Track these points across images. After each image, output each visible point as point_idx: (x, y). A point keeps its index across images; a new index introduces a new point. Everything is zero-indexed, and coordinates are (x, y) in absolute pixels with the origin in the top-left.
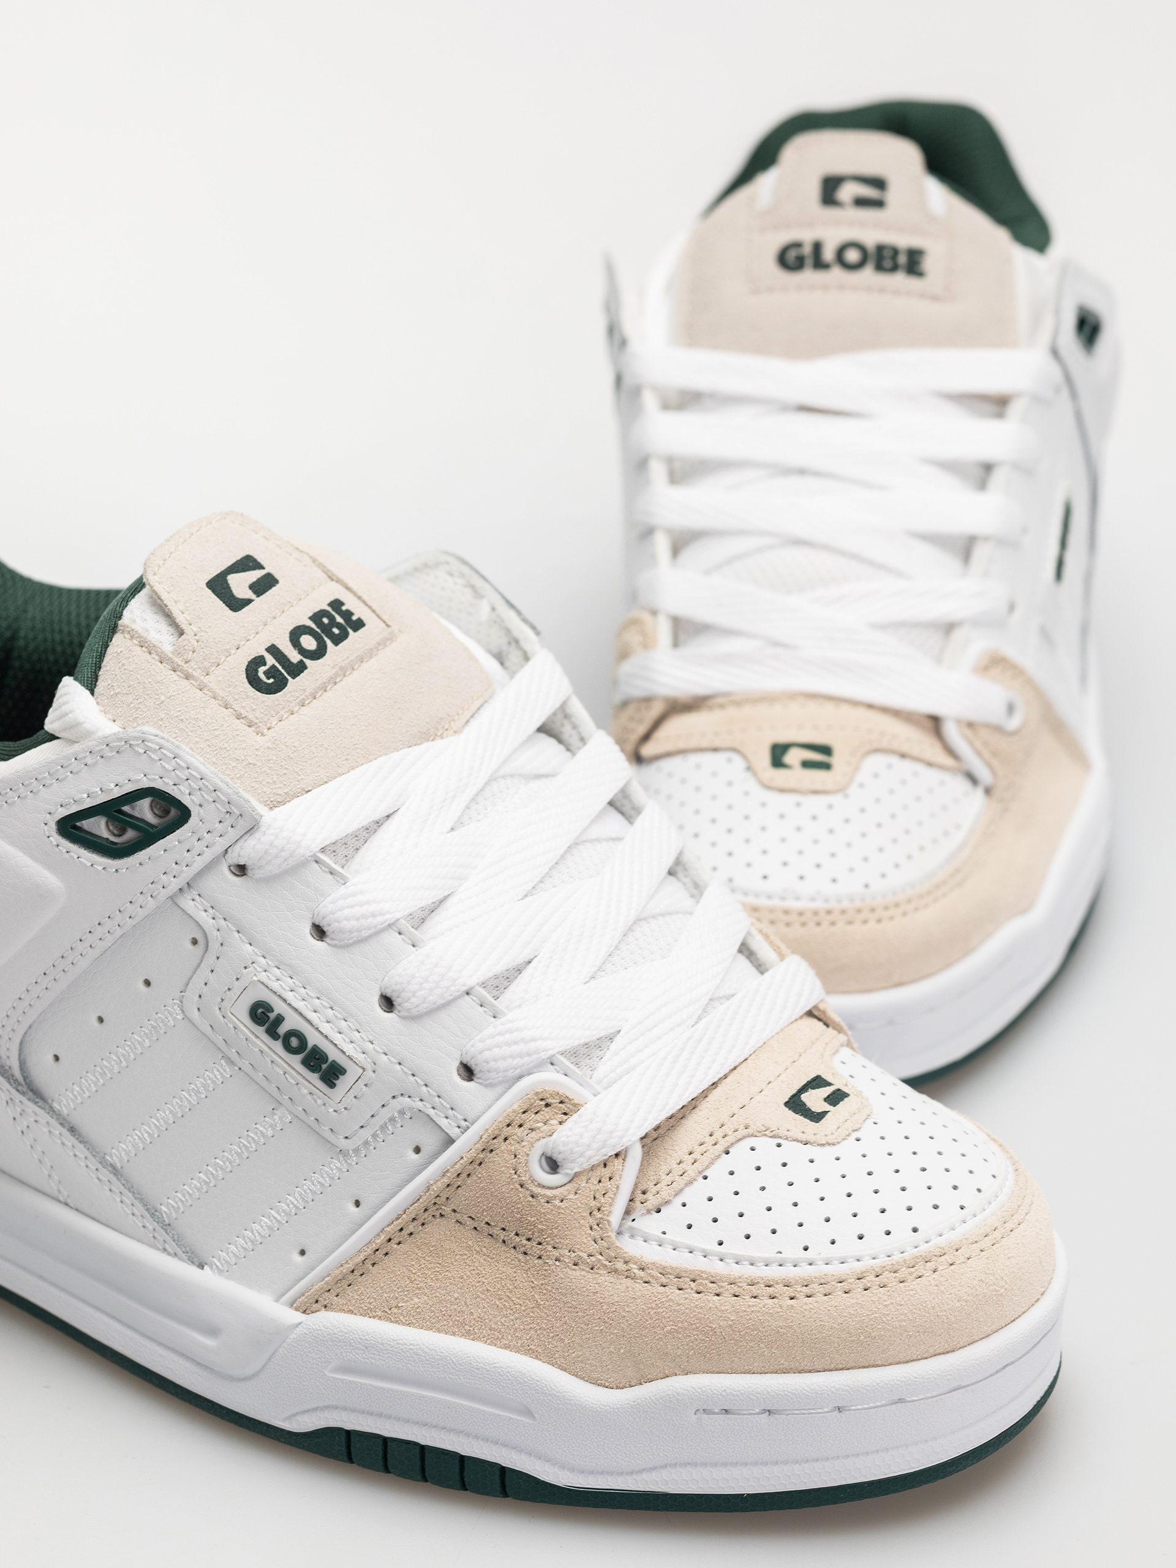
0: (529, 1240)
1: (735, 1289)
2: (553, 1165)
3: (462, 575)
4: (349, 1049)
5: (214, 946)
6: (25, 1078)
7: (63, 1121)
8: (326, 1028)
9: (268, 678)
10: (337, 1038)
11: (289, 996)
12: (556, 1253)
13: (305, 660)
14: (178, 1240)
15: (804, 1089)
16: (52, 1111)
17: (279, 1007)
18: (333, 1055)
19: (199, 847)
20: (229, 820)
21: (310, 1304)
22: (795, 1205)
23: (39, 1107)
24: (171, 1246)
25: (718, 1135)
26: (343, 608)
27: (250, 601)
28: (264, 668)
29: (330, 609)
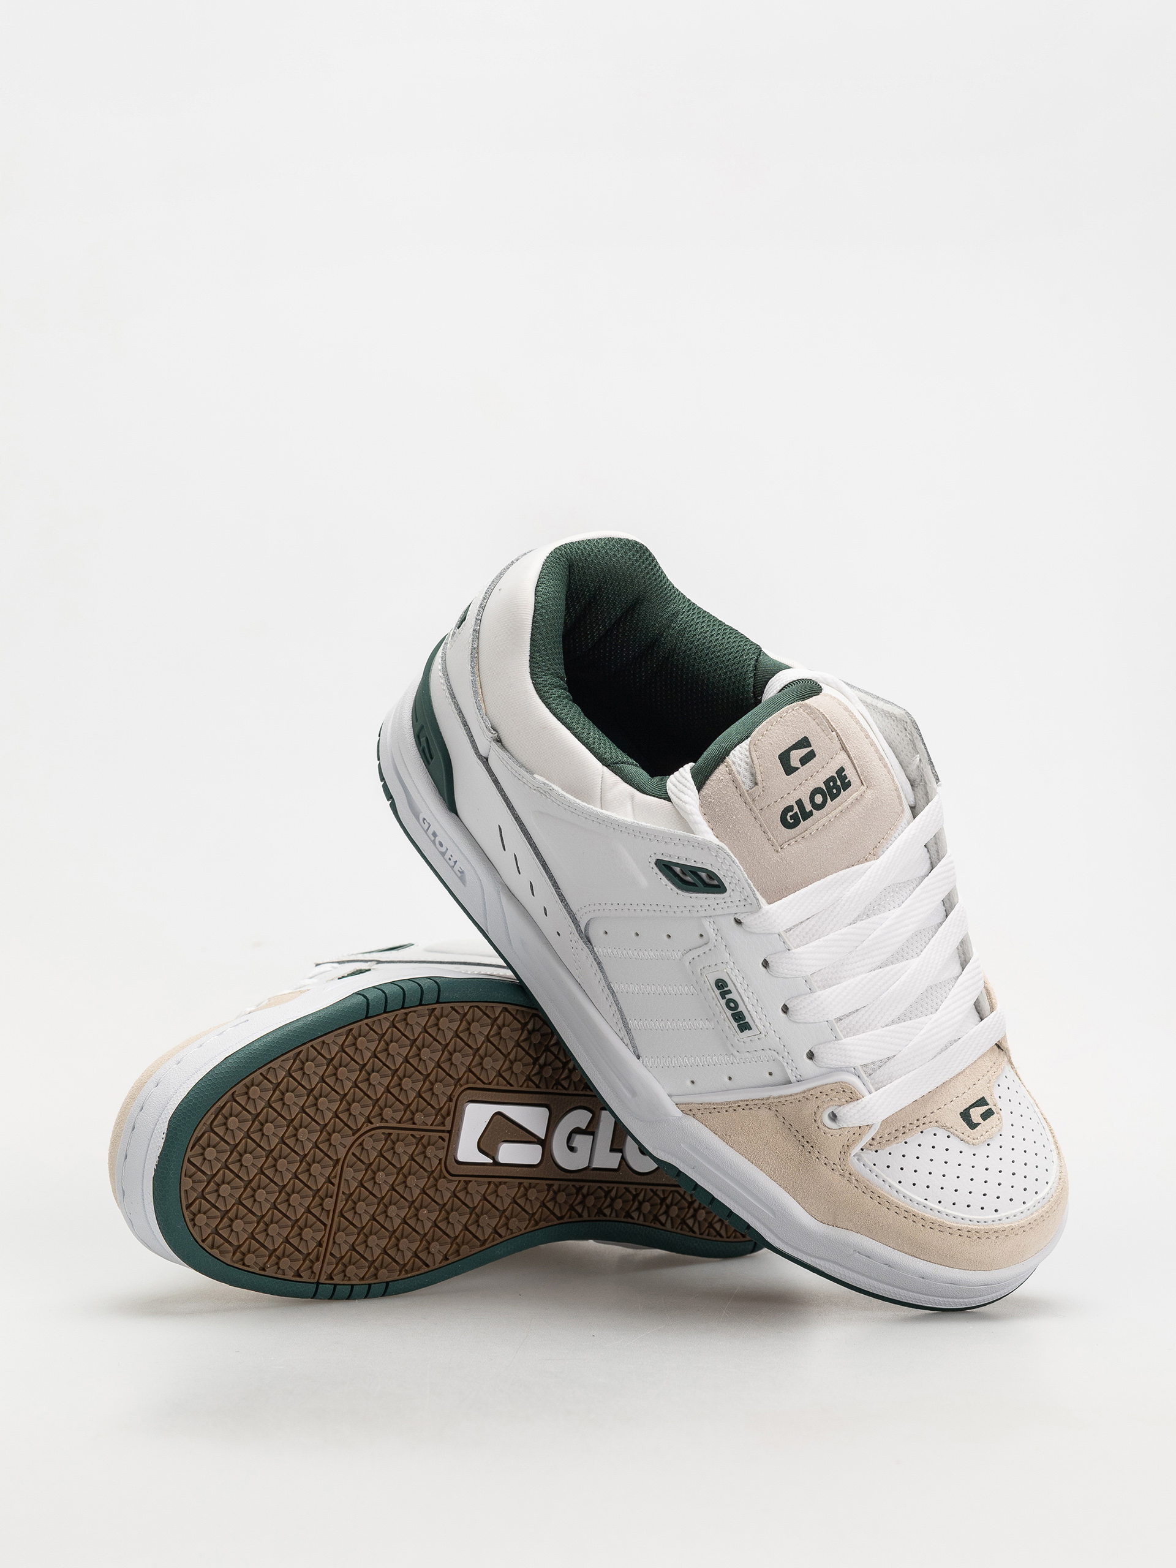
0: (808, 1142)
1: (897, 1210)
2: (834, 1117)
3: (911, 734)
4: (757, 1021)
5: (710, 946)
6: (585, 930)
7: (596, 959)
8: (750, 1007)
9: (791, 820)
10: (754, 1014)
11: (738, 985)
12: (818, 1155)
13: (813, 810)
14: (631, 1039)
15: (972, 1106)
16: (592, 951)
17: (731, 987)
18: (748, 1019)
19: (722, 905)
20: (743, 903)
21: (688, 1110)
22: (944, 1176)
23: (587, 947)
24: (627, 1041)
25: (921, 1122)
26: (843, 774)
27: (798, 768)
28: (791, 814)
29: (836, 775)
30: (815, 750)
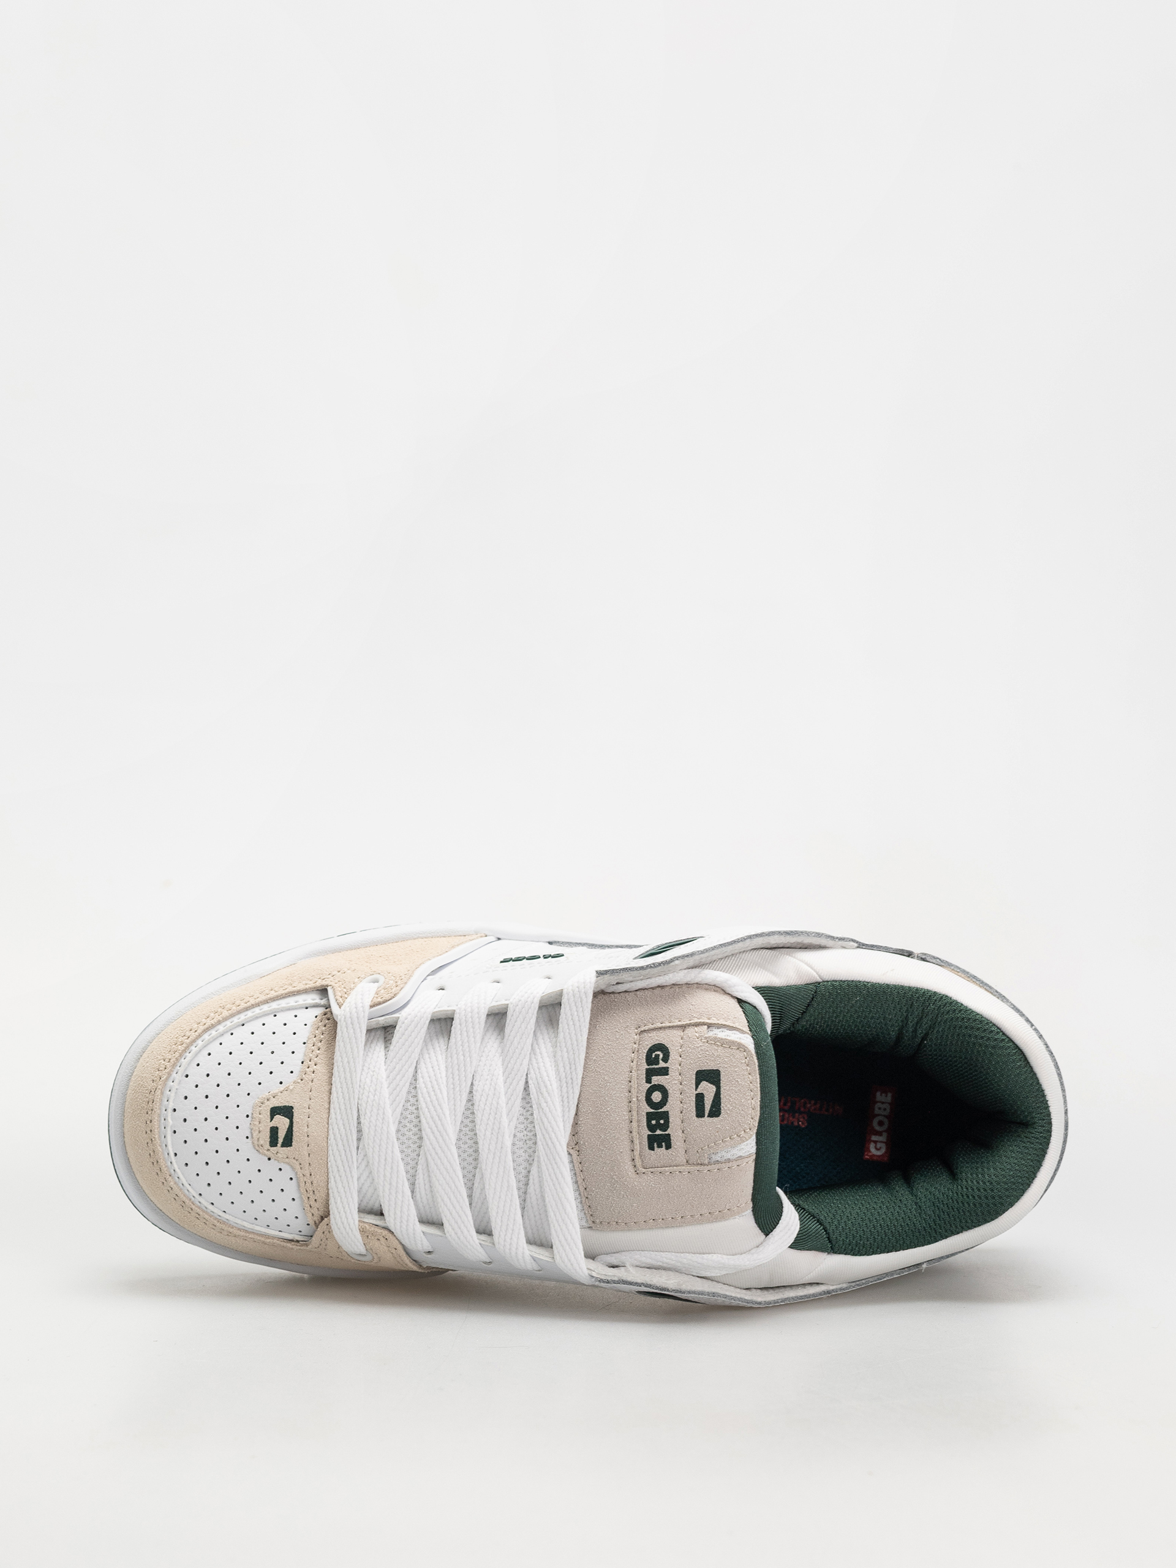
9: (655, 1054)
26: (663, 1144)
27: (697, 1085)
28: (661, 1056)
29: (666, 1133)
30: (703, 1119)
